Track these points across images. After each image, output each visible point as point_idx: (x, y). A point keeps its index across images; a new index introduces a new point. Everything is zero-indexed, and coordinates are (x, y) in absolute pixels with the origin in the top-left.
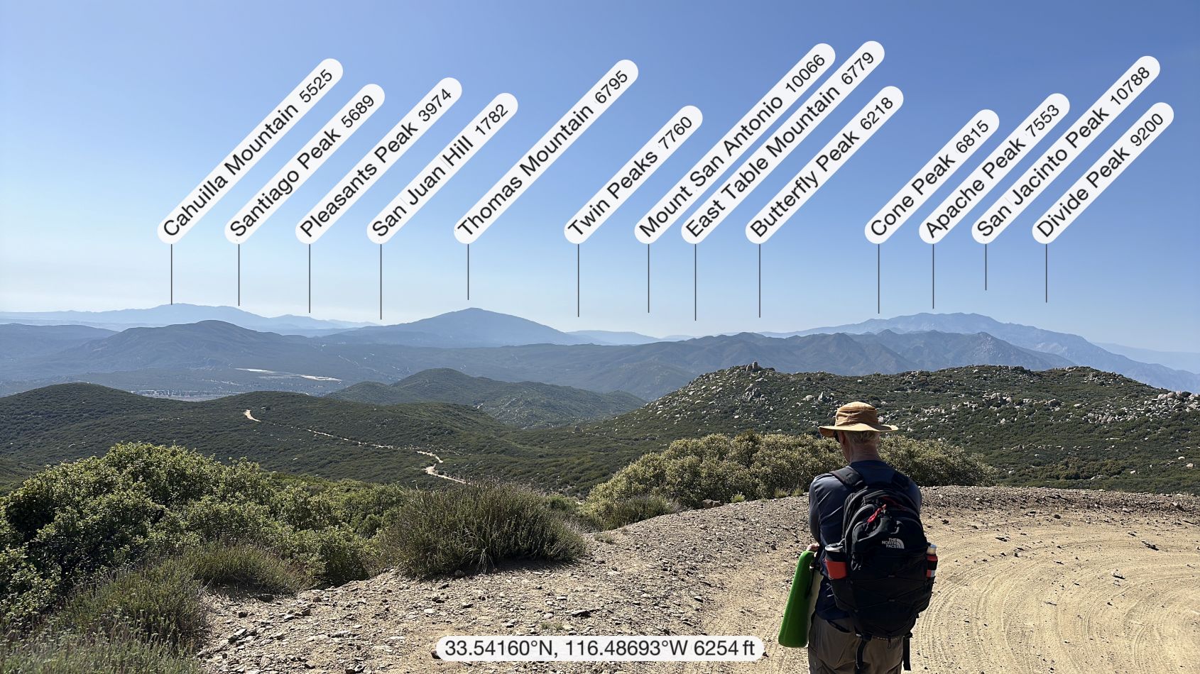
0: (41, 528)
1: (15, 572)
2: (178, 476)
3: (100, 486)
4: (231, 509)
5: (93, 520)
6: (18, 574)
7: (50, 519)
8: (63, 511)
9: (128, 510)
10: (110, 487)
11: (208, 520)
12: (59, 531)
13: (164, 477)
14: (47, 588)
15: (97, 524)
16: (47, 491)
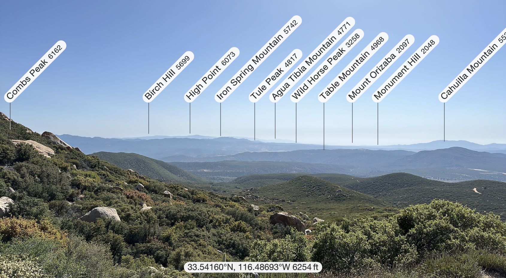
0: (410, 230)
1: (402, 244)
2: (461, 217)
3: (430, 216)
4: (489, 236)
5: (430, 230)
6: (404, 246)
7: (413, 226)
8: (418, 224)
9: (443, 228)
10: (434, 217)
11: (478, 239)
12: (417, 232)
13: (455, 216)
14: (415, 254)
15: (431, 231)
16: (411, 215)
